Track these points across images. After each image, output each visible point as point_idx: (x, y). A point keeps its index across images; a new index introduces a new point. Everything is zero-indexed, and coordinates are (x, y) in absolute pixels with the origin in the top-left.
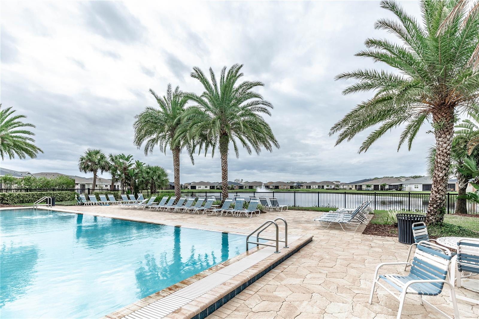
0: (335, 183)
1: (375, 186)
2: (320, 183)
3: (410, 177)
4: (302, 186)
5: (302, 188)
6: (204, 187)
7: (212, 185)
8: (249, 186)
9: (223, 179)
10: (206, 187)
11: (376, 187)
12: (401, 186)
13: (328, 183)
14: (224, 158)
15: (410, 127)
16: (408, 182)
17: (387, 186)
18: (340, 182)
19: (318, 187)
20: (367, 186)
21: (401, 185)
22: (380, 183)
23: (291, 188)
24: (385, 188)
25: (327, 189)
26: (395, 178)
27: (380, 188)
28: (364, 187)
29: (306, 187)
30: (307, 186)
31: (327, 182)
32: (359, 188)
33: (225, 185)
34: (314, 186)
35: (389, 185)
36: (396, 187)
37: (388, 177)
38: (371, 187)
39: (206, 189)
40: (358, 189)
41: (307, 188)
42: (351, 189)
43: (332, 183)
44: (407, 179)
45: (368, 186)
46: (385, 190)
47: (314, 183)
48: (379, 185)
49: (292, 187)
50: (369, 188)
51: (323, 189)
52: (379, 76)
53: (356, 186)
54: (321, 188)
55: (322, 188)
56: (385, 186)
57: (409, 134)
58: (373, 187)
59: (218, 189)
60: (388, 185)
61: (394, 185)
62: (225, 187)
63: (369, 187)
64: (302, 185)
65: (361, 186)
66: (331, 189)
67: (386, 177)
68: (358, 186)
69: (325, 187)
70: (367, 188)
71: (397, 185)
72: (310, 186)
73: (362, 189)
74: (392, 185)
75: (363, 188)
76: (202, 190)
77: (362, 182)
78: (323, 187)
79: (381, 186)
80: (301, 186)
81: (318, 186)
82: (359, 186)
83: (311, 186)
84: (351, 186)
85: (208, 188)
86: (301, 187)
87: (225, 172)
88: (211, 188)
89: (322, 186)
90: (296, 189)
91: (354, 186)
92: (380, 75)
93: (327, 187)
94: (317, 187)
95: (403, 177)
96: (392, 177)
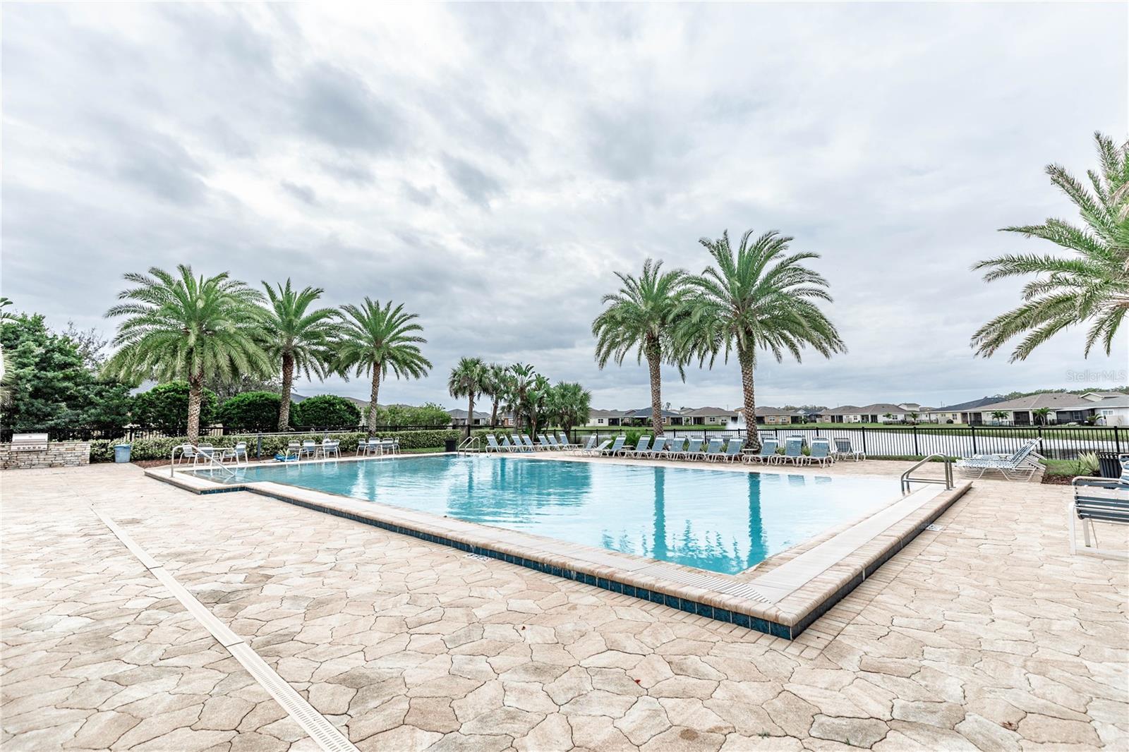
0: (905, 408)
1: (1017, 414)
2: (866, 408)
3: (1115, 390)
4: (821, 416)
5: (821, 421)
6: (597, 421)
7: (614, 417)
8: (695, 418)
9: (748, 406)
10: (601, 421)
11: (1021, 417)
12: (1094, 414)
13: (889, 409)
14: (748, 372)
15: (1102, 322)
16: (1109, 404)
17: (1053, 413)
18: (918, 406)
19: (863, 419)
20: (996, 414)
21: (1093, 410)
22: (1031, 407)
23: (792, 422)
24: (1046, 420)
25: (886, 423)
26: (1071, 393)
27: (1031, 418)
28: (987, 418)
29: (830, 418)
30: (833, 417)
31: (883, 406)
32: (973, 419)
33: (751, 417)
34: (852, 417)
35: (1057, 413)
36: (1077, 417)
37: (1051, 392)
38: (1006, 418)
39: (601, 425)
40: (971, 422)
41: (833, 421)
42: (950, 422)
43: (898, 409)
44: (1108, 395)
45: (998, 415)
46: (1046, 424)
47: (851, 409)
48: (1028, 412)
49: (795, 420)
50: (1000, 420)
51: (874, 424)
52: (1042, 262)
53: (964, 415)
54: (870, 421)
55: (872, 422)
56: (1046, 414)
57: (1102, 331)
58: (1011, 418)
59: (625, 424)
60: (1054, 410)
61: (1071, 412)
62: (752, 419)
63: (1002, 416)
64: (819, 413)
65: (978, 415)
66: (897, 424)
67: (1045, 392)
68: (970, 414)
69: (881, 419)
70: (996, 419)
71: (1081, 411)
72: (841, 417)
73: (981, 422)
74: (1065, 412)
75: (983, 419)
76: (592, 427)
77: (977, 406)
78: (874, 418)
79: (1034, 414)
80: (817, 416)
81: (863, 416)
82: (972, 415)
83: (844, 417)
84: (950, 416)
85: (606, 423)
86: (817, 419)
87: (749, 392)
88: (610, 424)
89: (872, 416)
90: (805, 423)
91: (959, 416)
92: (1044, 261)
93: (886, 419)
94: (859, 418)
95: (1094, 391)
96: (1062, 391)
